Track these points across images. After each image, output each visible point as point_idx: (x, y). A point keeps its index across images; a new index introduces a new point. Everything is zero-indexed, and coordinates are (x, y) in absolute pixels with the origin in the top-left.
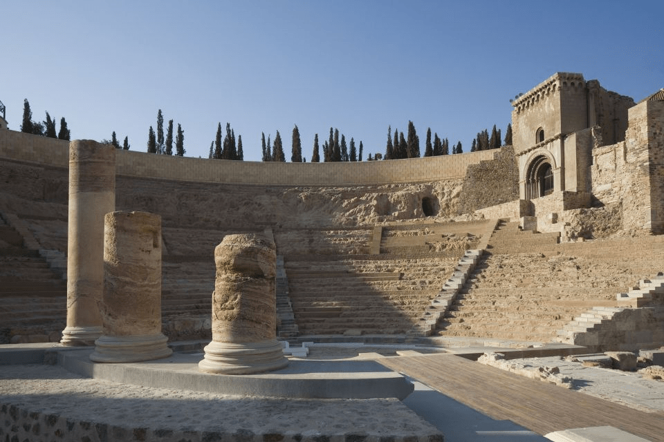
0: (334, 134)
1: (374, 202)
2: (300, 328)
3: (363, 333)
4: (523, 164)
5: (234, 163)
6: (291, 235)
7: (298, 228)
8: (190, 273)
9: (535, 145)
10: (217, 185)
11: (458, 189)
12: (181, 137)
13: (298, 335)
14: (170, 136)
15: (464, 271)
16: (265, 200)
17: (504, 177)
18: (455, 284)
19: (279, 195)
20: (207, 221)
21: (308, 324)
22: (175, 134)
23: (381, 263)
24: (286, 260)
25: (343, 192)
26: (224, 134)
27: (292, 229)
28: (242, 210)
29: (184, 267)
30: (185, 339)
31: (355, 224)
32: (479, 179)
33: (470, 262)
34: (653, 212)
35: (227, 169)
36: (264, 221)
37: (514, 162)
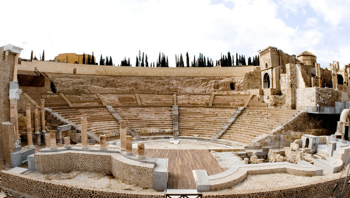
0: (201, 55)
1: (213, 84)
2: (179, 133)
3: (199, 136)
4: (263, 74)
5: (164, 68)
6: (182, 96)
7: (185, 94)
8: (147, 112)
9: (265, 69)
10: (158, 77)
11: (242, 81)
12: (147, 58)
13: (178, 136)
14: (143, 58)
15: (236, 115)
16: (175, 82)
17: (257, 78)
18: (231, 120)
19: (179, 80)
20: (154, 91)
21: (183, 132)
22: (145, 57)
23: (211, 109)
24: (179, 107)
25: (203, 79)
26: (161, 57)
27: (183, 94)
28: (167, 86)
29: (146, 109)
30: (145, 136)
31: (205, 92)
32: (249, 78)
33: (239, 112)
34: (292, 100)
35: (162, 71)
36: (174, 90)
37: (260, 73)
